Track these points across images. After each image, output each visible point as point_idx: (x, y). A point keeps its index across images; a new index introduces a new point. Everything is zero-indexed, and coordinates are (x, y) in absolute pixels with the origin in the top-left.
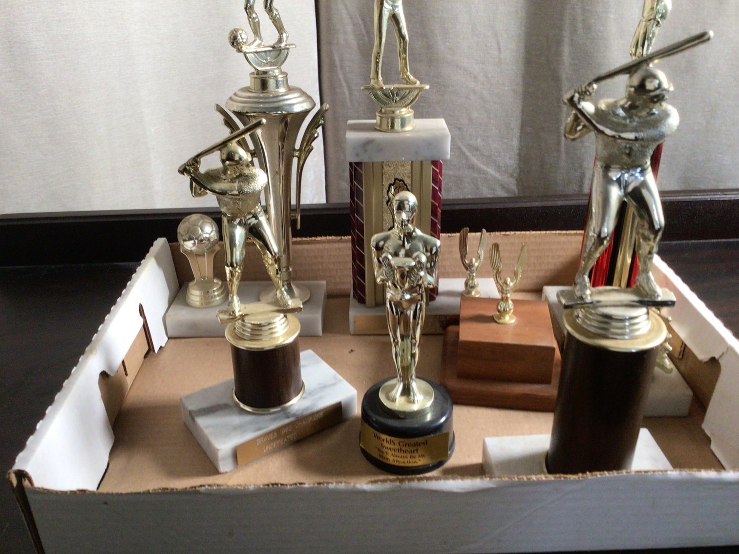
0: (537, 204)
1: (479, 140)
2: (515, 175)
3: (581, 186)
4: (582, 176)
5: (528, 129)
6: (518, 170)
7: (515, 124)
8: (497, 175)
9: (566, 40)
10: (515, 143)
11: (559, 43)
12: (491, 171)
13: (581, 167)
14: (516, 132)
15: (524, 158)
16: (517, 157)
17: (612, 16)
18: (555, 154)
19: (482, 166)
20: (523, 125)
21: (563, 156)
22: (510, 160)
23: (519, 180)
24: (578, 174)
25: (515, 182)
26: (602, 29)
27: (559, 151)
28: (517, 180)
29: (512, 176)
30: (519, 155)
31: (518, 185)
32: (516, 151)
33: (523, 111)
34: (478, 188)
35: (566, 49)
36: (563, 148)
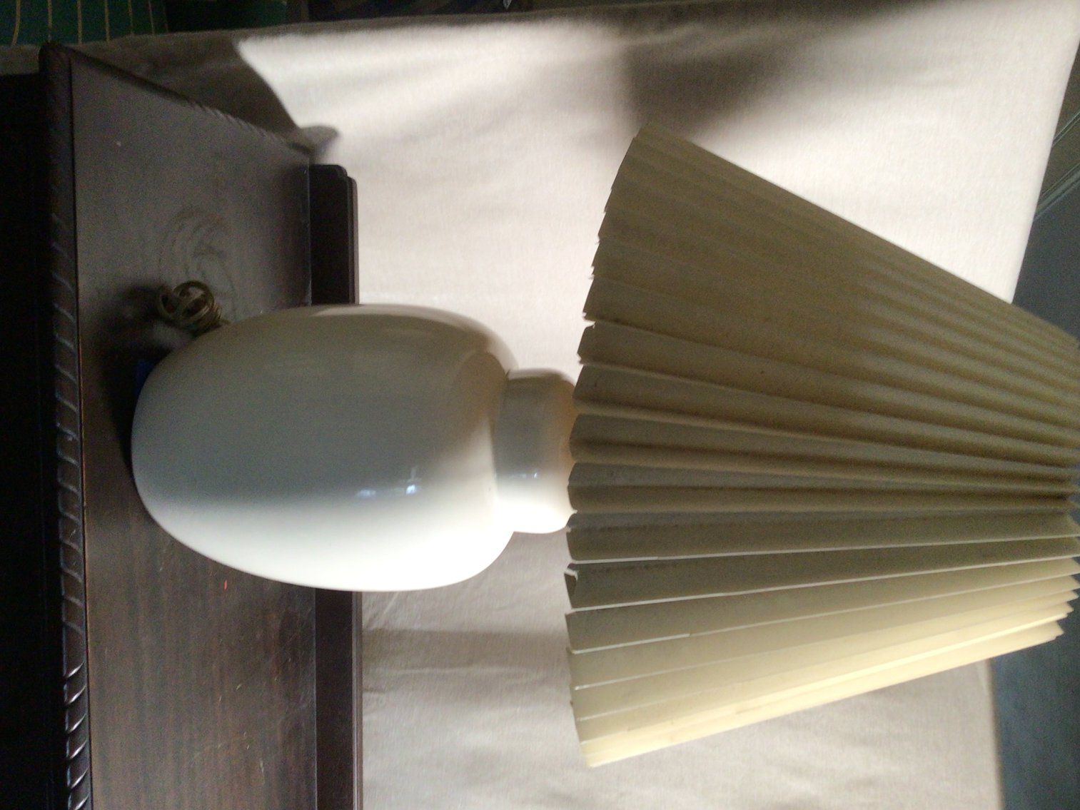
2: (386, 627)
3: (372, 690)
4: (379, 690)
5: (428, 639)
6: (390, 629)
7: (433, 625)
8: (387, 610)
9: (502, 670)
10: (416, 627)
11: (501, 663)
13: (391, 689)
14: (426, 627)
15: (401, 635)
16: (403, 628)
17: (518, 710)
18: (403, 665)
20: (432, 633)
21: (401, 672)
22: (401, 621)
23: (380, 633)
24: (383, 686)
25: (379, 627)
26: (509, 701)
27: (406, 667)
28: (380, 630)
29: (386, 623)
30: (405, 631)
31: (377, 629)
32: (408, 628)
33: (445, 633)
35: (494, 670)
36: (408, 672)
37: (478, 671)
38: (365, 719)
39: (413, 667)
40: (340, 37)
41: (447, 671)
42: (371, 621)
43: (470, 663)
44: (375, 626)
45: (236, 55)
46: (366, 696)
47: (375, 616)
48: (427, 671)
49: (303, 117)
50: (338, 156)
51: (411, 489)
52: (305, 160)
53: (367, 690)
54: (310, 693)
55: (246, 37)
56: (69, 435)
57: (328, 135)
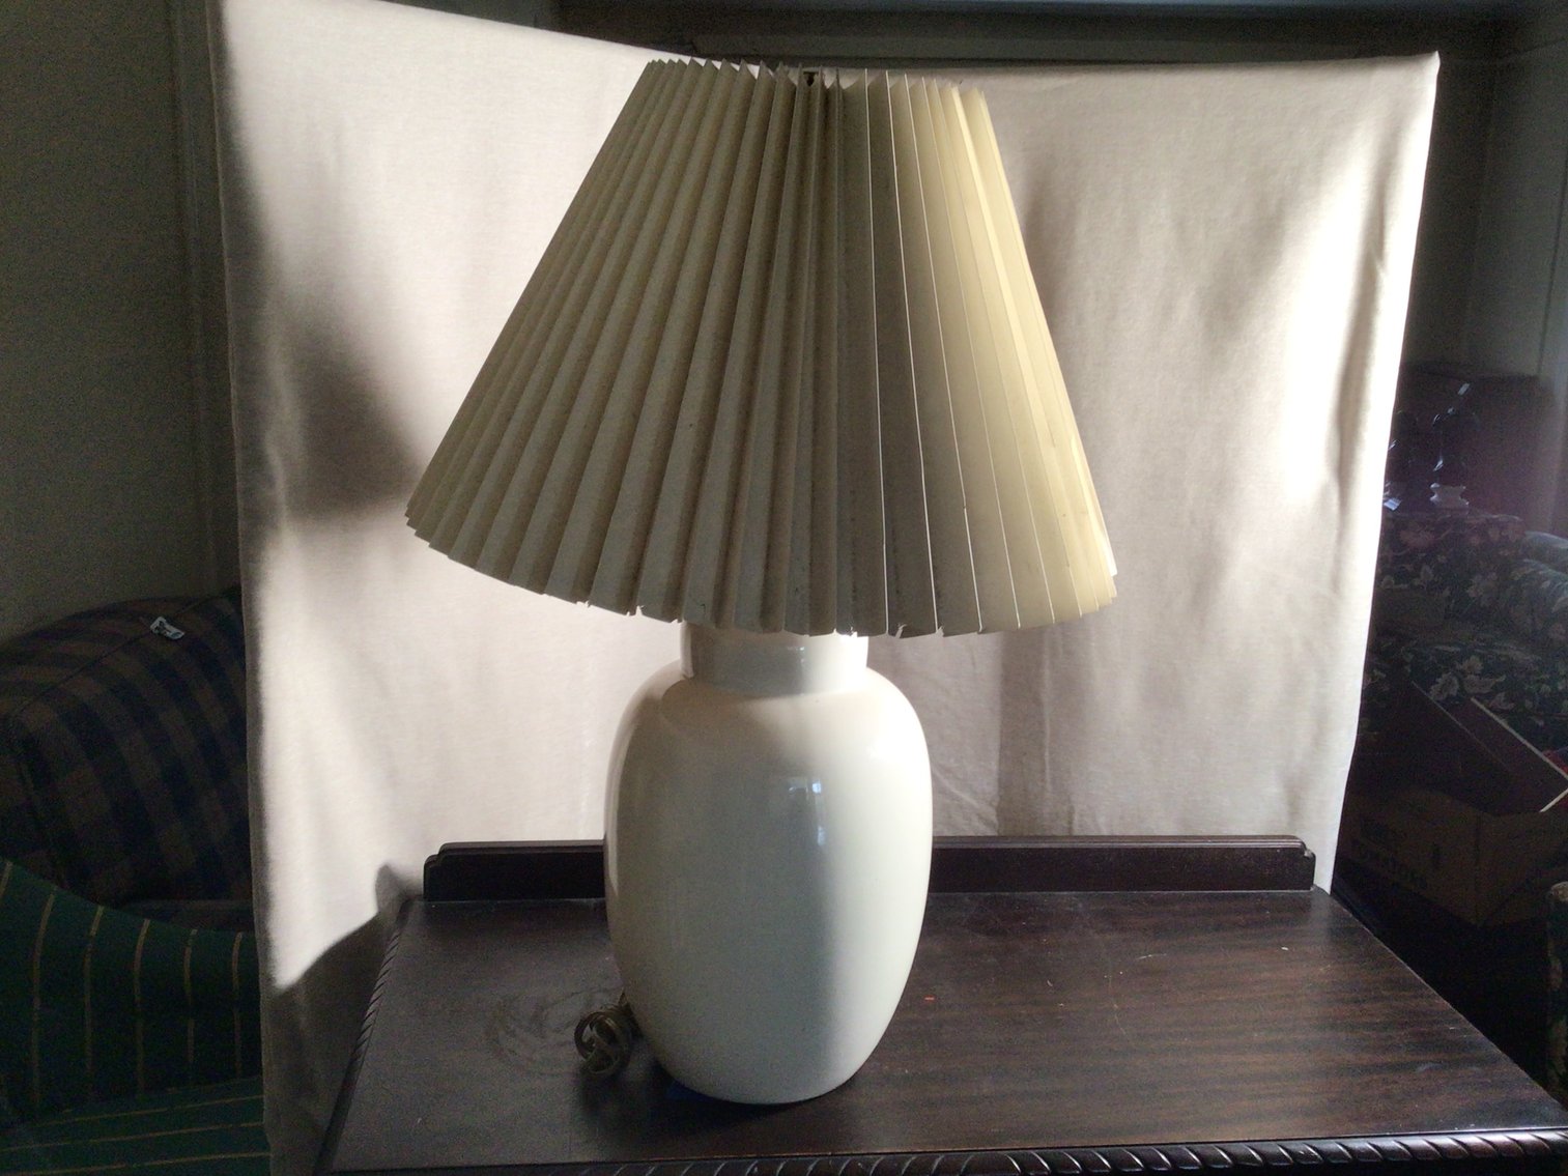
0: (1020, 846)
1: (952, 760)
2: (995, 804)
3: (1070, 824)
4: (1071, 813)
5: (1008, 753)
6: (998, 799)
7: (994, 745)
8: (974, 803)
9: (1047, 663)
10: (994, 766)
11: (1039, 664)
12: (967, 797)
13: (1069, 800)
14: (995, 755)
15: (1004, 784)
16: (996, 783)
17: (1093, 644)
18: (1040, 783)
19: (957, 792)
20: (1003, 748)
21: (1049, 787)
22: (988, 785)
23: (1000, 811)
24: (1065, 808)
26: (1083, 656)
27: (1043, 780)
28: (997, 811)
29: (991, 804)
30: (1000, 780)
31: (998, 816)
32: (996, 777)
33: (1002, 732)
34: (950, 817)
35: (1047, 673)
36: (1048, 778)
37: (1047, 694)
38: (1105, 832)
39: (1043, 772)
40: (271, 865)
41: (1048, 731)
42: (988, 823)
43: (1038, 702)
44: (994, 818)
45: (292, 990)
46: (1077, 831)
47: (980, 818)
48: (1047, 754)
49: (364, 908)
50: (412, 865)
51: (816, 788)
52: (419, 905)
53: (1070, 829)
54: (1067, 899)
55: (270, 979)
56: (752, 1170)
57: (387, 878)
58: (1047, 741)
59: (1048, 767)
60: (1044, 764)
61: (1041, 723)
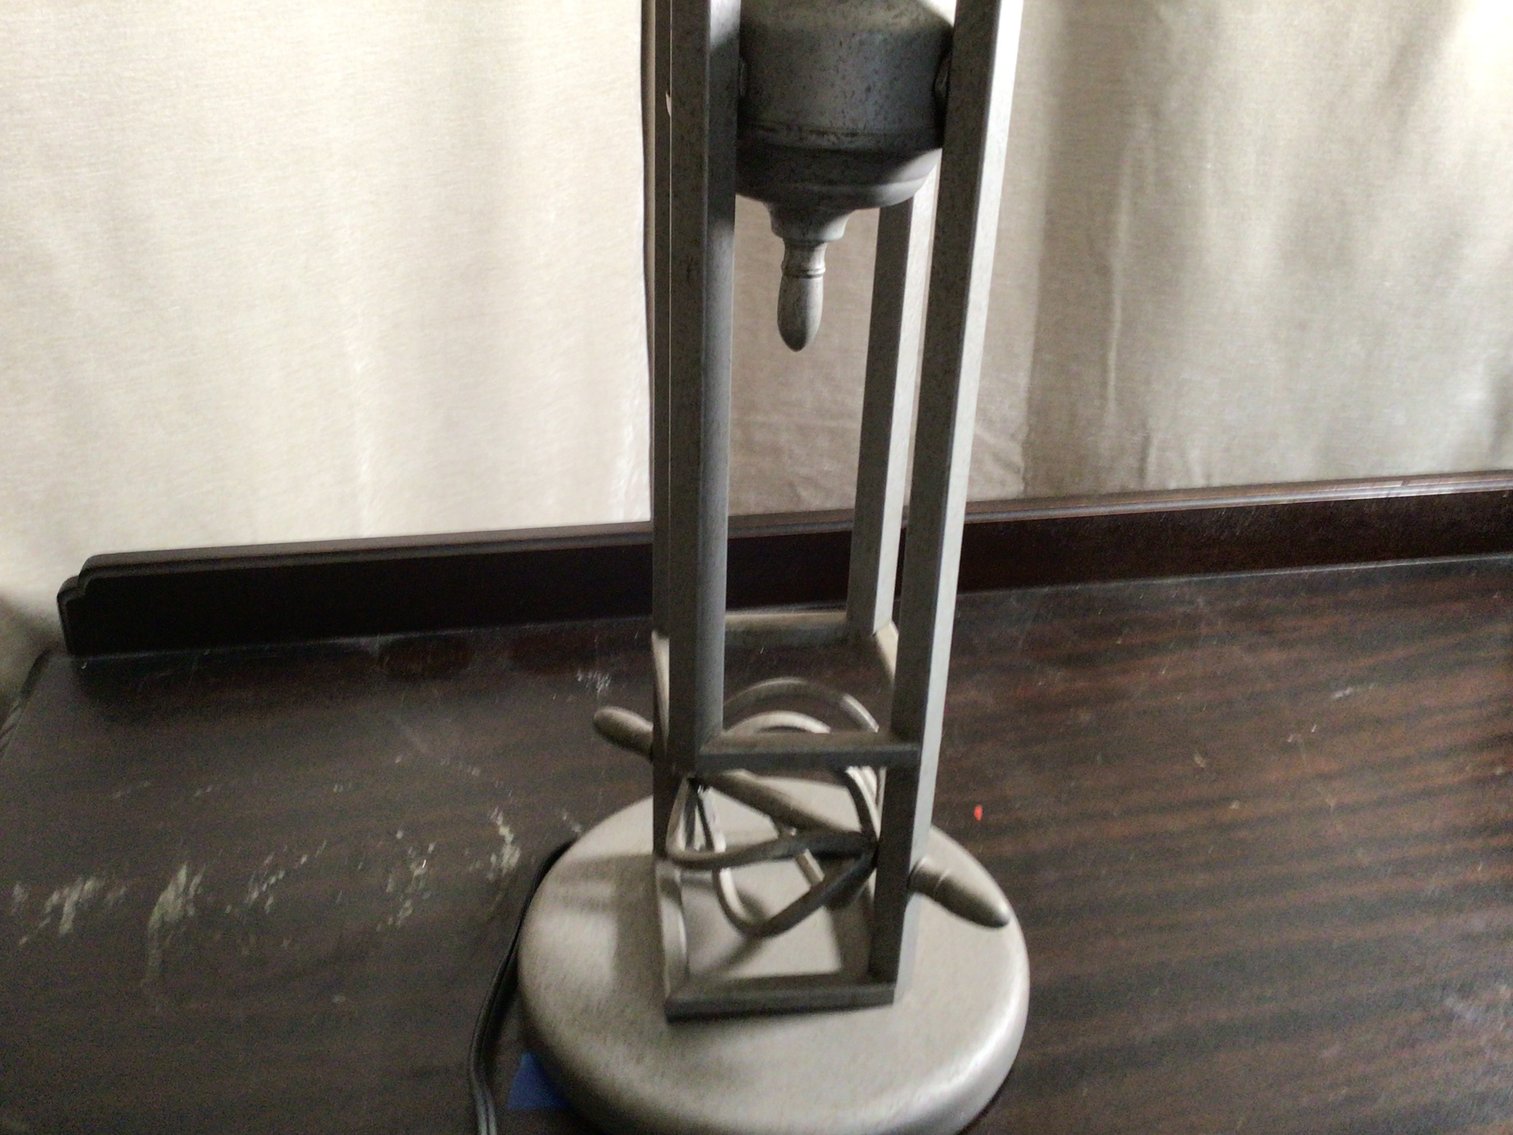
2: (1021, 437)
4: (1146, 443)
5: (1048, 357)
6: (1025, 429)
7: (1024, 345)
8: (987, 437)
9: (1125, 204)
10: (1022, 379)
11: (1110, 206)
13: (1144, 425)
14: (1025, 360)
15: (1039, 409)
16: (1023, 406)
17: (1209, 166)
18: (1097, 403)
20: (1038, 349)
21: (1112, 405)
22: (1011, 410)
23: (1028, 446)
24: (1137, 438)
25: (1021, 450)
26: (1190, 187)
27: (1103, 397)
28: (1023, 447)
29: (1013, 437)
30: (1030, 401)
31: (1025, 454)
32: (1023, 394)
33: (1039, 324)
35: (1124, 221)
36: (1111, 392)
37: (1121, 259)
39: (1104, 384)
41: (1118, 314)
43: (1104, 271)
44: (1017, 458)
47: (997, 458)
48: (1112, 356)
52: (61, 662)
53: (1141, 472)
58: (1115, 336)
59: (1112, 376)
60: (1105, 370)
61: (1107, 306)
